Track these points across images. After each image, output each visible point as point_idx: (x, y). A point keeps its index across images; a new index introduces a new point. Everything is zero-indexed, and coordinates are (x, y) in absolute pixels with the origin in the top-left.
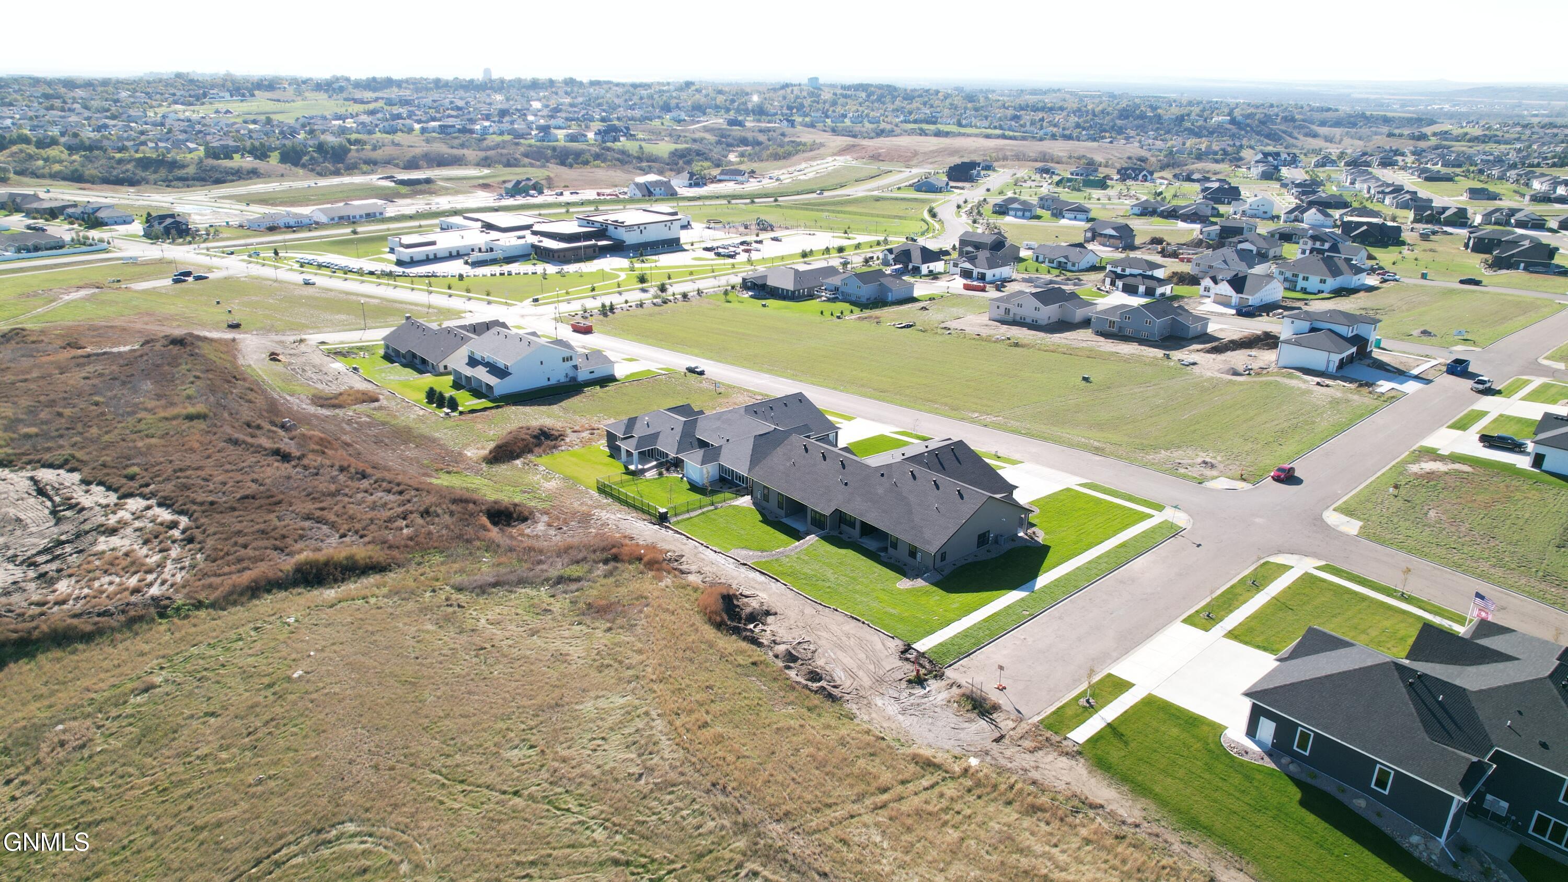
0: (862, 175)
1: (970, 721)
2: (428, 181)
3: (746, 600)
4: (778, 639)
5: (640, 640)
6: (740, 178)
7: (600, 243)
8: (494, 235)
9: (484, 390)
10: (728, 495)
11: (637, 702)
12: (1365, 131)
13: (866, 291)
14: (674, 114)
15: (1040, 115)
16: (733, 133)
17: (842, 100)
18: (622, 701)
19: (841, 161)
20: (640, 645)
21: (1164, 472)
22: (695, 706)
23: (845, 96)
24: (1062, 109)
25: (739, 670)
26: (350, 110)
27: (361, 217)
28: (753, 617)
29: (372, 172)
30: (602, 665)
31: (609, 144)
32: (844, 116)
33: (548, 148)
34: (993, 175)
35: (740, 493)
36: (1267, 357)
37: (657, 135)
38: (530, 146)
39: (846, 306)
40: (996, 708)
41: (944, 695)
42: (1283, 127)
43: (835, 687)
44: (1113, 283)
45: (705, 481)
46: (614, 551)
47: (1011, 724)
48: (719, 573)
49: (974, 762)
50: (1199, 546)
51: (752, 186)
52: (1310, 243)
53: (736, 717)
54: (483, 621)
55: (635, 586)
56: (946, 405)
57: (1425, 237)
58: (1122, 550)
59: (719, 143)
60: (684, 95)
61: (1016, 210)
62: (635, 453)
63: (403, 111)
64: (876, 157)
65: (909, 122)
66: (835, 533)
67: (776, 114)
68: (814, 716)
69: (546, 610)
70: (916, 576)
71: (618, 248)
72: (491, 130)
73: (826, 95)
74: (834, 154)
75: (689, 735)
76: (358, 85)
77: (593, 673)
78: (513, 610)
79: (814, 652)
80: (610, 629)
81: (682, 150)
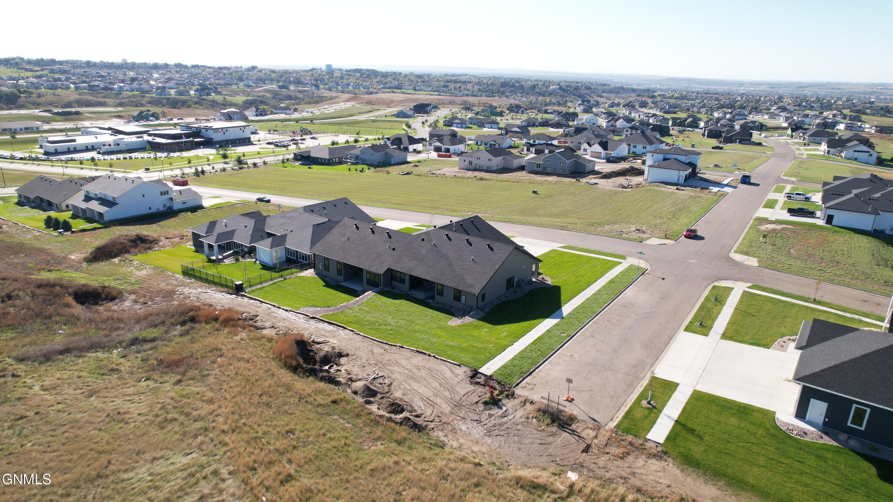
0: (363, 111)
1: (553, 434)
2: (77, 113)
3: (318, 346)
4: (354, 377)
5: (211, 390)
6: (288, 112)
7: (195, 140)
8: (120, 136)
9: (97, 218)
10: (294, 270)
11: (204, 459)
12: (624, 95)
13: (377, 157)
14: (246, 82)
15: (459, 85)
16: (283, 93)
17: (346, 77)
18: (185, 460)
19: (349, 104)
20: (210, 394)
21: (614, 237)
22: (275, 457)
23: (348, 75)
24: (470, 82)
25: (320, 410)
26: (22, 75)
27: (21, 129)
28: (327, 360)
29: (36, 108)
30: (166, 420)
31: (204, 97)
32: (349, 85)
33: (164, 99)
34: (439, 111)
35: (304, 267)
36: (636, 180)
37: (236, 93)
38: (152, 97)
39: (366, 167)
40: (572, 419)
41: (520, 413)
42: (586, 92)
43: (417, 416)
44: (528, 150)
45: (275, 261)
46: (191, 313)
47: (592, 433)
48: (291, 327)
49: (573, 476)
50: (663, 279)
51: (296, 115)
52: (630, 130)
53: (324, 464)
54: (37, 388)
55: (210, 341)
56: (447, 209)
57: (681, 132)
58: (613, 284)
59: (274, 98)
60: (251, 73)
61: (457, 123)
62: (215, 246)
63: (63, 77)
64: (369, 103)
65: (386, 88)
66: (389, 289)
67: (308, 84)
68: (405, 449)
69: (112, 370)
70: (463, 315)
71: (208, 143)
72: (125, 89)
73: (337, 74)
74: (344, 101)
75: (269, 495)
76: (29, 62)
77: (153, 430)
78: (76, 373)
79: (390, 385)
80: (179, 382)
81: (251, 100)
